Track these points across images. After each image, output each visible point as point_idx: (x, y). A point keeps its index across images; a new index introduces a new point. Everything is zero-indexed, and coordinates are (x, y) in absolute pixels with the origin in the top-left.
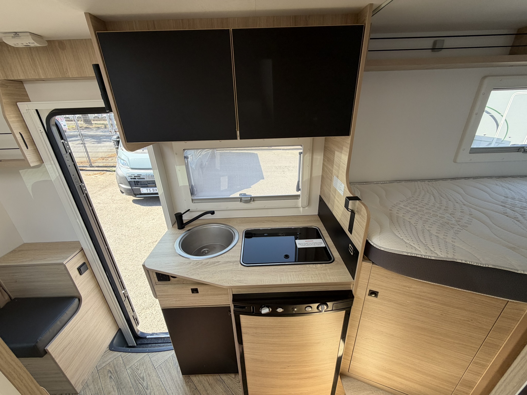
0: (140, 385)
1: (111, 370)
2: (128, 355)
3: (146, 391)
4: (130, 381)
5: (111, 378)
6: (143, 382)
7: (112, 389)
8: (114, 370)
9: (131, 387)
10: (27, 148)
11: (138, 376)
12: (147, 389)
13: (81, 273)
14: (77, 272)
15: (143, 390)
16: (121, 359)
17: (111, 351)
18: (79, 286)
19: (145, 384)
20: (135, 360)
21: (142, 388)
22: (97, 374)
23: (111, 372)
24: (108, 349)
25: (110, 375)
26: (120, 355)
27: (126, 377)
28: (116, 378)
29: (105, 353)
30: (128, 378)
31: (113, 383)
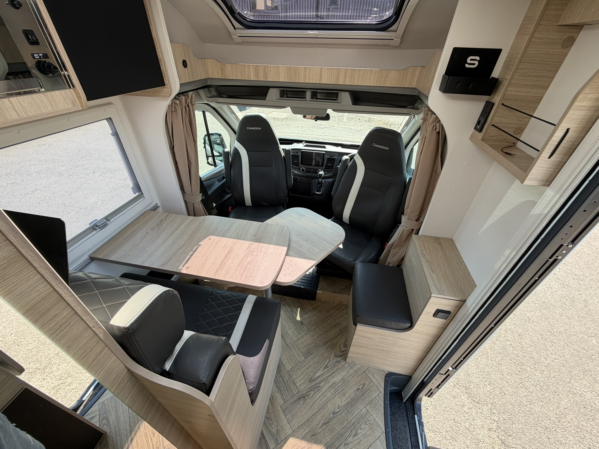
0: (349, 433)
1: (365, 386)
2: (381, 402)
3: (343, 444)
4: (354, 416)
5: (358, 391)
6: (352, 436)
7: (347, 397)
8: (365, 391)
9: (348, 420)
10: (549, 157)
11: (359, 425)
12: (345, 444)
13: (435, 315)
14: (434, 311)
15: (344, 440)
16: (376, 394)
17: (384, 378)
18: (420, 321)
19: (350, 439)
20: (375, 415)
21: (346, 437)
22: (362, 372)
23: (363, 387)
24: (387, 372)
25: (361, 387)
26: (381, 390)
27: (358, 409)
28: (357, 397)
29: (382, 371)
30: (356, 413)
31: (353, 395)
